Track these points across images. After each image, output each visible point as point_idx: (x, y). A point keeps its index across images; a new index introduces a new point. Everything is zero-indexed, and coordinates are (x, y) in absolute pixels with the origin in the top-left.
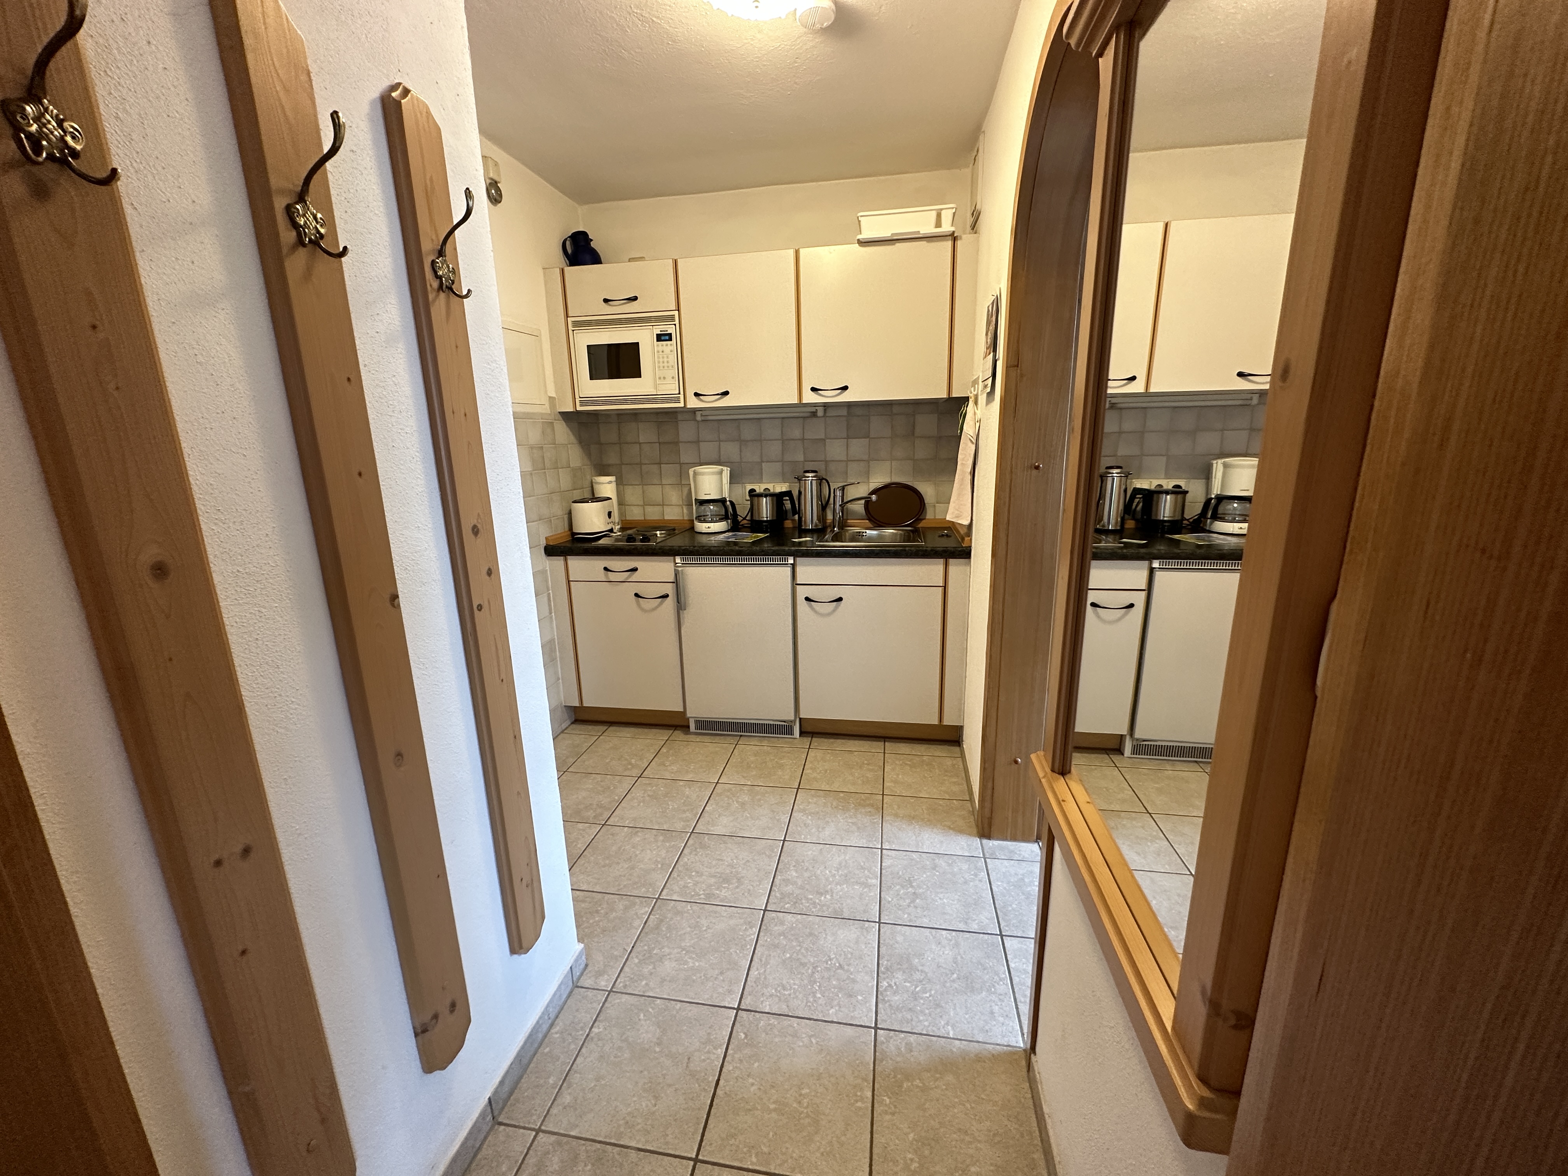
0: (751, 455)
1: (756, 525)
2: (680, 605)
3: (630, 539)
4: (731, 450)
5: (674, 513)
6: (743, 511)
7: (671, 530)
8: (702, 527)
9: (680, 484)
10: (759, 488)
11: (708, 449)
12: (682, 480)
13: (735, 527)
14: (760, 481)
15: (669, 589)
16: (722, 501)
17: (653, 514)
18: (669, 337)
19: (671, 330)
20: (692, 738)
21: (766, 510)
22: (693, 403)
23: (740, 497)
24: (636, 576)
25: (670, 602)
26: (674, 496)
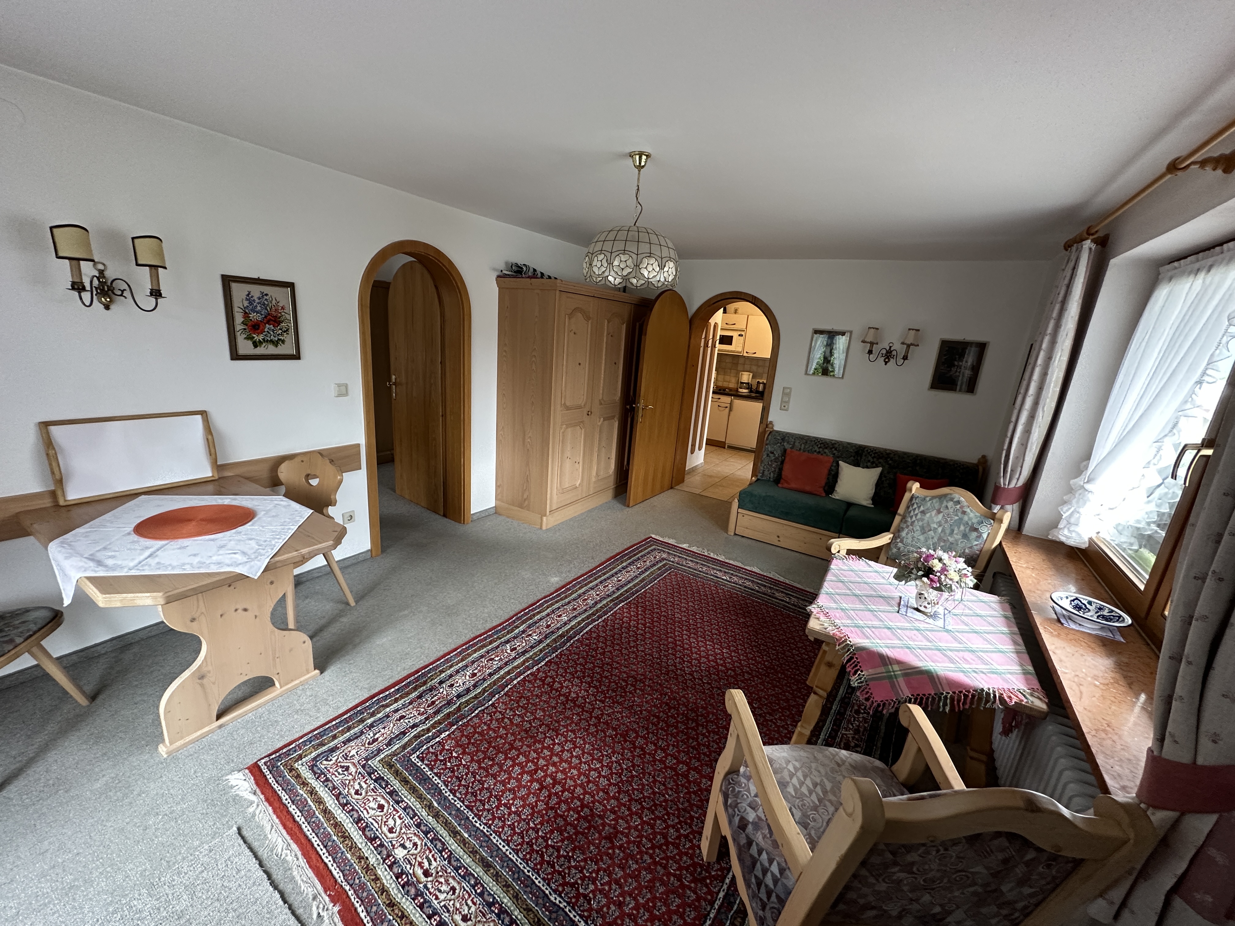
0: (760, 370)
1: (757, 392)
2: (731, 410)
3: (720, 390)
4: (754, 368)
5: (732, 385)
6: (754, 387)
7: (731, 390)
8: (741, 390)
9: (736, 376)
10: (761, 381)
11: (747, 367)
12: (737, 376)
13: (751, 391)
14: (761, 379)
15: (728, 405)
16: (748, 383)
17: (725, 385)
18: (742, 335)
19: (743, 333)
20: (725, 451)
21: (761, 388)
22: (745, 354)
23: (754, 383)
24: (719, 401)
25: (727, 410)
26: (733, 380)
